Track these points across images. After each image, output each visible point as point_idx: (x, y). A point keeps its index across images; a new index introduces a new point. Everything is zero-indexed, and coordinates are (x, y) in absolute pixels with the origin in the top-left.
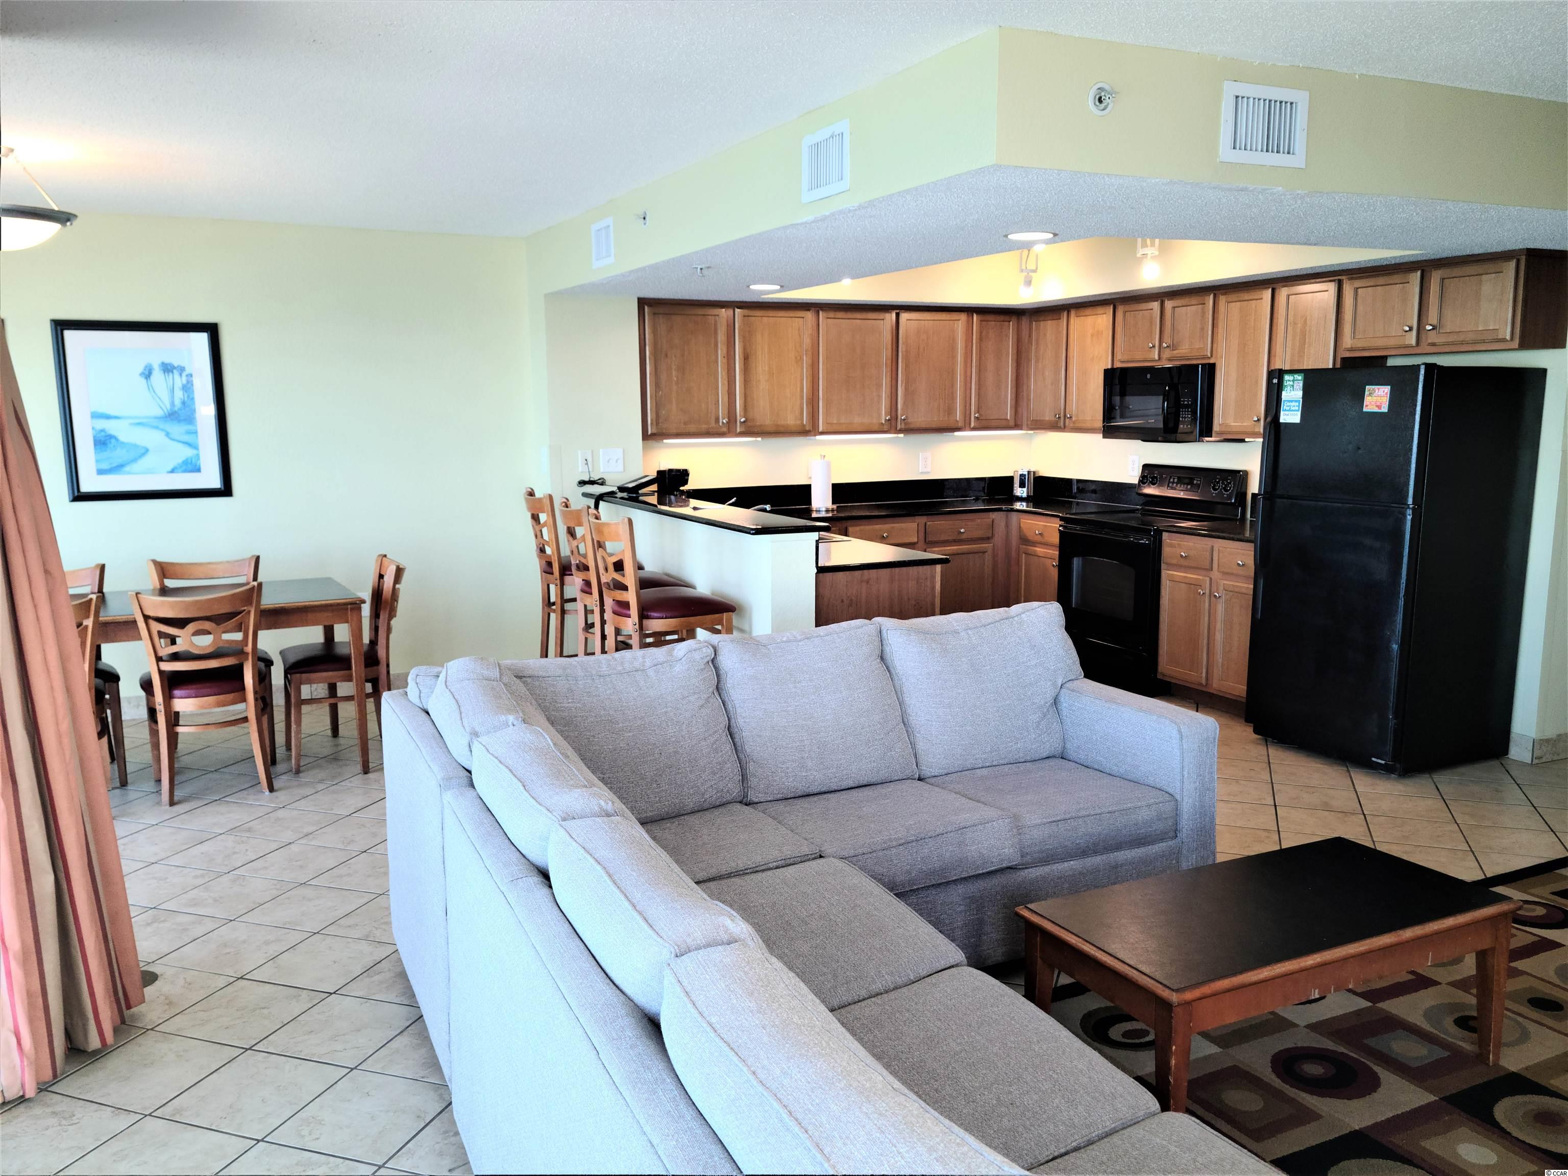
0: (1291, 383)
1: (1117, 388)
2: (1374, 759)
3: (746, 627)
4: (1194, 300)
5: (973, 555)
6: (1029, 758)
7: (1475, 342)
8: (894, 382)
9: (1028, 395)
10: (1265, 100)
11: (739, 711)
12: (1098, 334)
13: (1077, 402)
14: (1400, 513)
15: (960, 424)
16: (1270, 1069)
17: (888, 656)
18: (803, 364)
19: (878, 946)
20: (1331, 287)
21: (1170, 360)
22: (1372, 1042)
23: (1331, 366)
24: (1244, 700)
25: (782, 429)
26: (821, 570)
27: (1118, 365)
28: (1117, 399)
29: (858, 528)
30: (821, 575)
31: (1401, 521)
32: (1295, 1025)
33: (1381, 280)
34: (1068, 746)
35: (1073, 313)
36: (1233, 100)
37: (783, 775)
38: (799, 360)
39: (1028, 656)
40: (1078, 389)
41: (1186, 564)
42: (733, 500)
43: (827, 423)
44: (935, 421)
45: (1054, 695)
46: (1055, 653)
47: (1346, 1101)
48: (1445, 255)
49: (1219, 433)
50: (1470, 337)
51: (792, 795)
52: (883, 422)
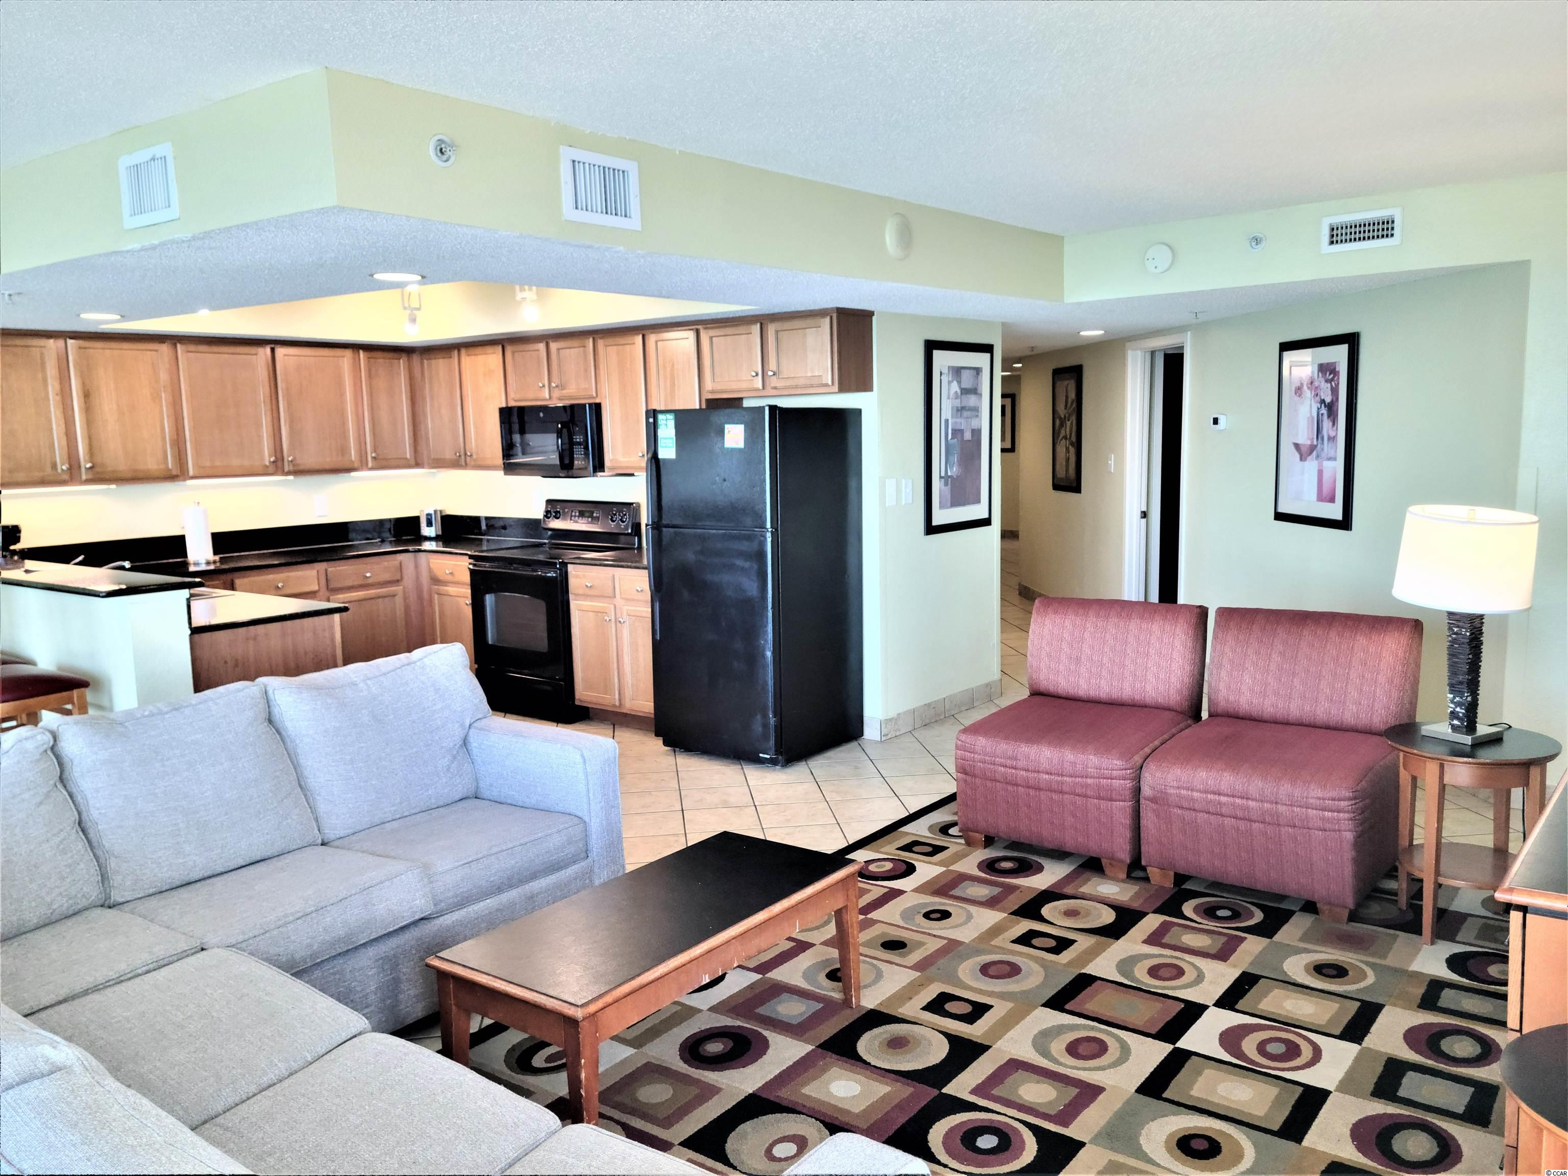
0: (665, 422)
1: (516, 427)
2: (761, 755)
3: (105, 703)
4: (575, 342)
5: (380, 600)
6: (441, 803)
7: (806, 387)
8: (276, 421)
9: (427, 434)
10: (599, 167)
11: (91, 802)
12: (489, 373)
13: (476, 440)
14: (762, 536)
15: (356, 464)
16: (678, 1057)
17: (276, 716)
18: (161, 401)
19: (270, 1034)
20: (691, 335)
21: (560, 399)
22: (761, 1010)
23: (698, 407)
24: (653, 716)
25: (141, 475)
26: (196, 631)
27: (512, 404)
28: (517, 438)
29: (246, 580)
30: (196, 636)
31: (762, 544)
32: (699, 1011)
33: (729, 331)
34: (481, 785)
35: (463, 351)
36: (570, 165)
37: (154, 866)
38: (156, 397)
39: (434, 700)
40: (476, 427)
41: (591, 593)
42: (81, 558)
43: (196, 465)
44: (328, 462)
45: (463, 736)
46: (460, 694)
47: (741, 1069)
48: (776, 310)
49: (611, 469)
50: (802, 382)
51: (168, 887)
52: (267, 464)
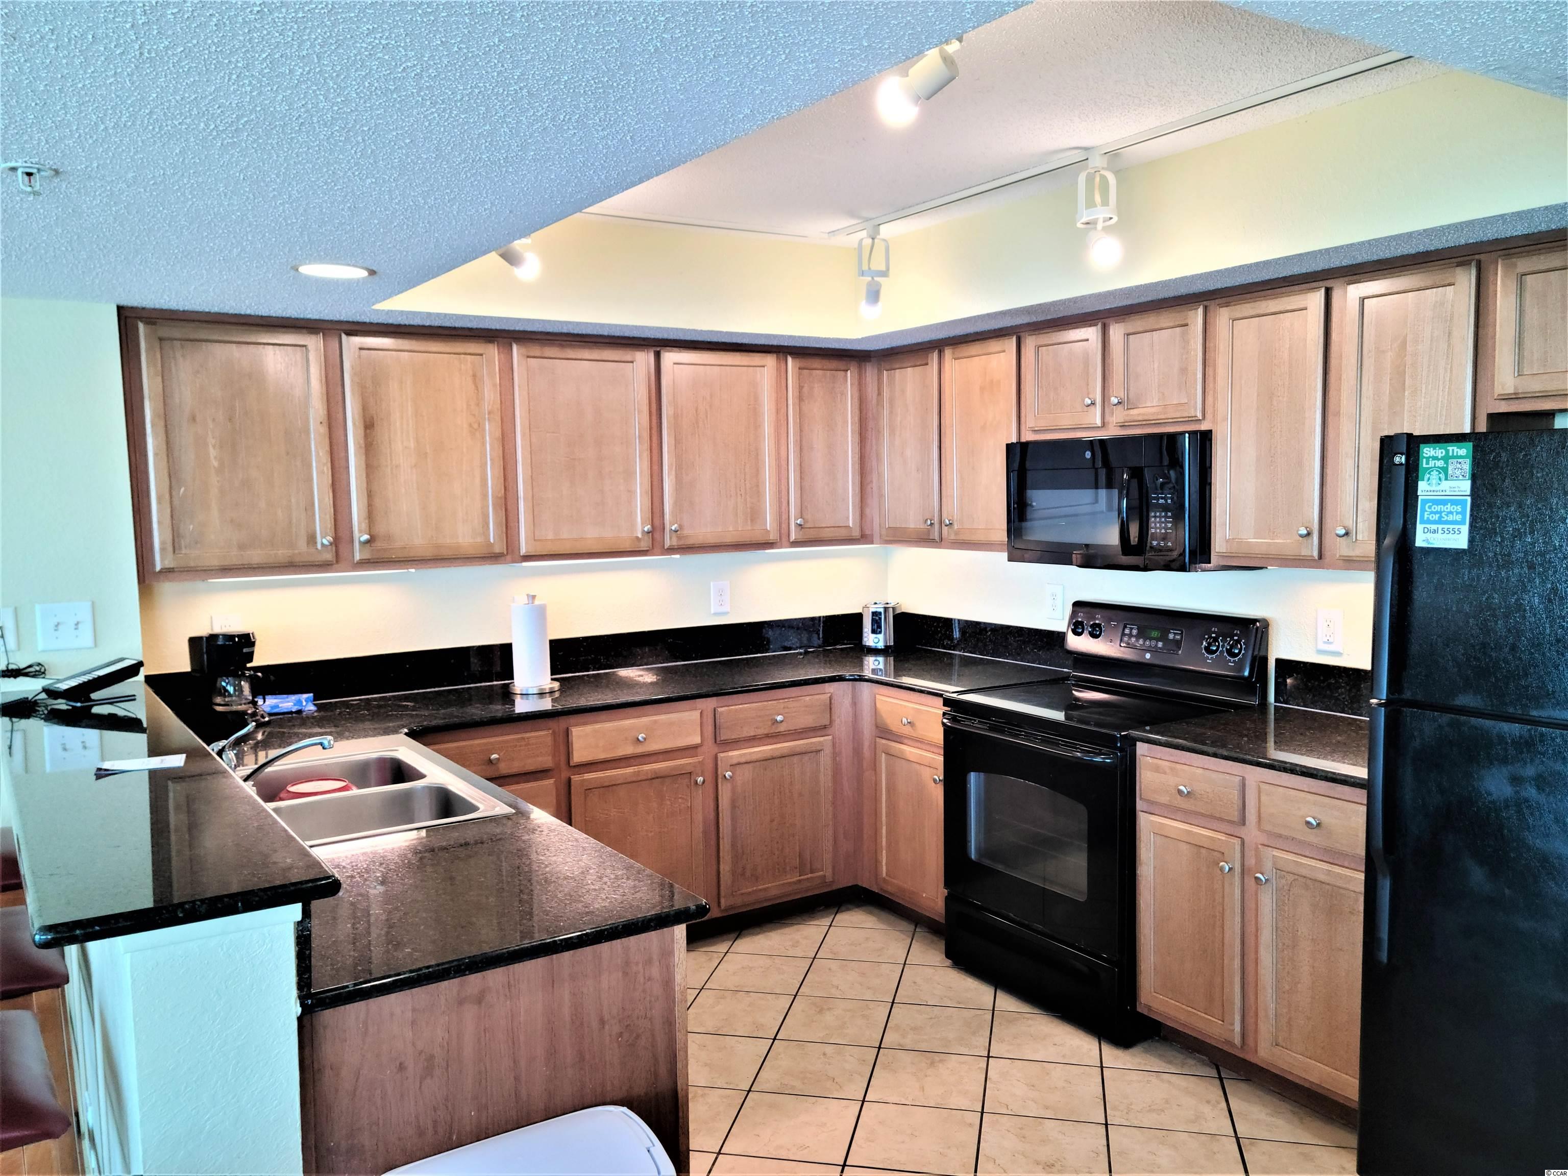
0: (1440, 464)
4: (1166, 318)
5: (799, 757)
8: (655, 468)
9: (880, 488)
12: (990, 387)
13: (961, 500)
15: (772, 537)
18: (483, 437)
21: (1124, 426)
25: (446, 553)
27: (1028, 437)
29: (588, 729)
35: (948, 352)
38: (476, 429)
40: (962, 477)
41: (1188, 807)
43: (535, 540)
44: (731, 531)
49: (1225, 557)
52: (640, 536)
